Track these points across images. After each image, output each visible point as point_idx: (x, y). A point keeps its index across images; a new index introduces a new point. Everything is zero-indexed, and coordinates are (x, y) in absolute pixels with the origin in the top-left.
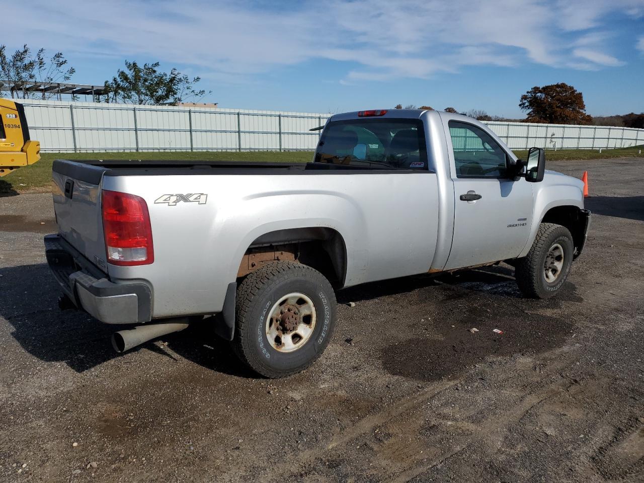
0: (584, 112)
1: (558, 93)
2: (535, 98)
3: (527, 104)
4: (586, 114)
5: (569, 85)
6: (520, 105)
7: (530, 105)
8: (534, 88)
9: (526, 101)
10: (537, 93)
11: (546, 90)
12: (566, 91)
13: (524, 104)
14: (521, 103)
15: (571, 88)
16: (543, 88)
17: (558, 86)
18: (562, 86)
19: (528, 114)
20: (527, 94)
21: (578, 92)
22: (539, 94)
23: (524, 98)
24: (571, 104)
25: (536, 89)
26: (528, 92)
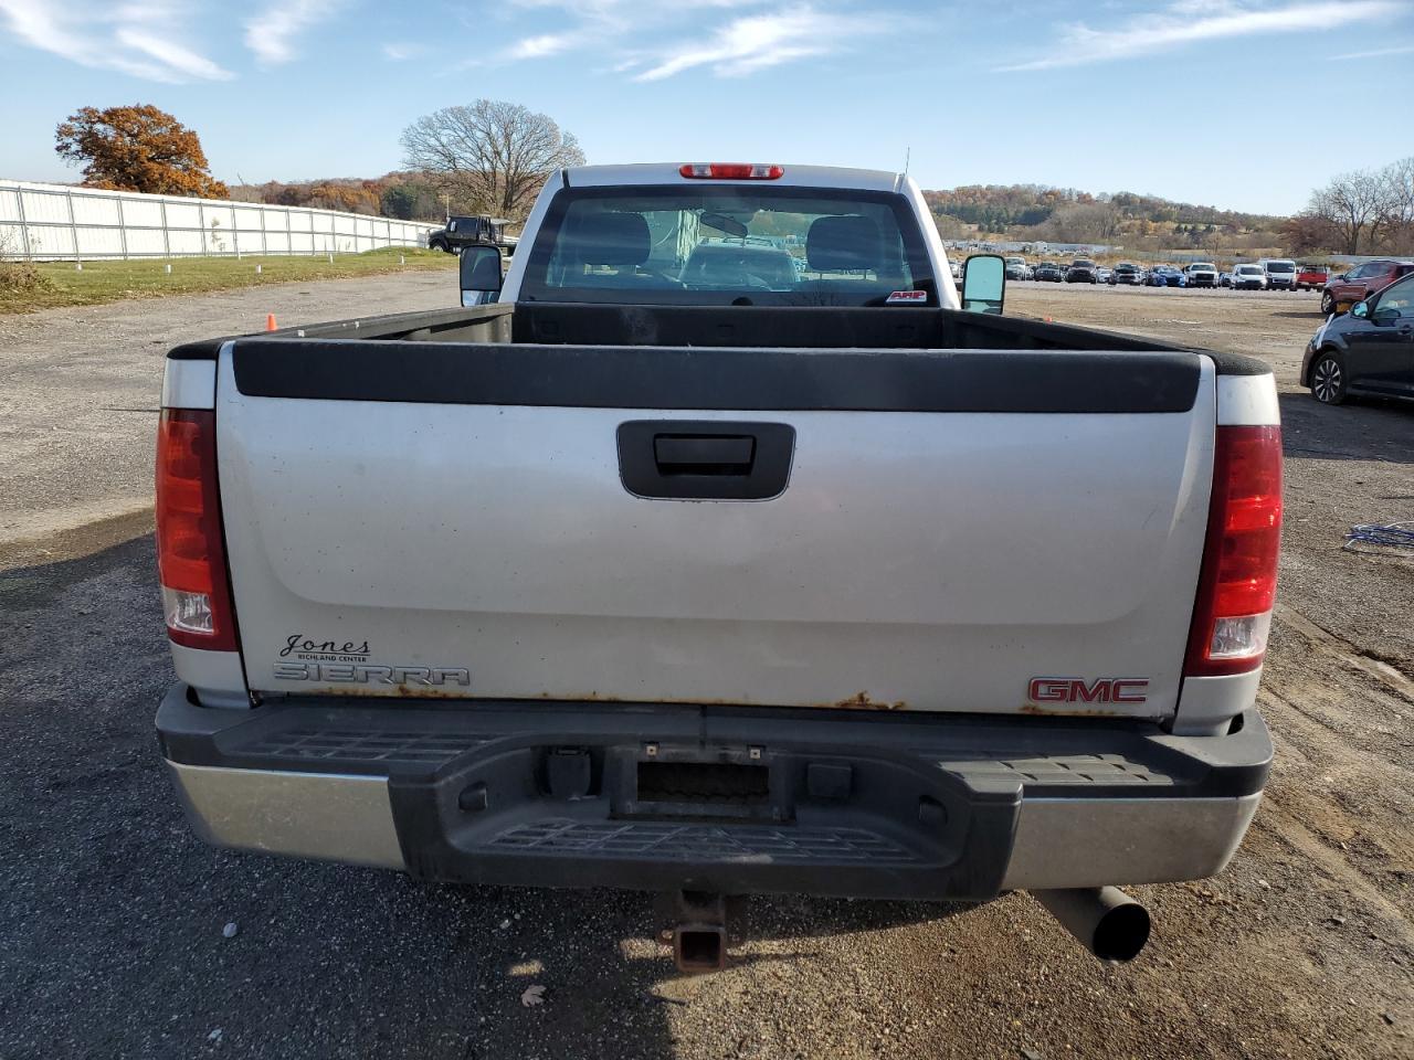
0: (209, 175)
1: (145, 127)
2: (91, 134)
3: (75, 147)
4: (215, 180)
5: (163, 112)
6: (58, 149)
7: (84, 150)
8: (85, 110)
9: (71, 140)
10: (94, 123)
11: (112, 116)
12: (158, 124)
13: (67, 147)
14: (60, 144)
15: (171, 119)
16: (107, 113)
17: (138, 111)
18: (150, 113)
19: (85, 172)
20: (69, 123)
21: (186, 129)
22: (99, 127)
23: (64, 131)
24: (179, 154)
25: (90, 115)
26: (71, 119)
